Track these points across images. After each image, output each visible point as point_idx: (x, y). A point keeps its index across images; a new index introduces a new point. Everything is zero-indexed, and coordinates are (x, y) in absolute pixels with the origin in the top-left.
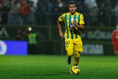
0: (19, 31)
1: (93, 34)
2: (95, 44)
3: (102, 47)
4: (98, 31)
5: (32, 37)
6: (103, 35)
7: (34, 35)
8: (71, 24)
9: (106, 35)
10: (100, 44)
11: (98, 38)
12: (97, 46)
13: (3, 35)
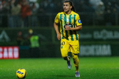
0: (20, 34)
1: (100, 34)
2: (102, 45)
3: (109, 47)
4: (104, 31)
5: (34, 40)
6: (110, 35)
7: (36, 38)
8: (67, 25)
9: (113, 35)
10: (107, 45)
11: (105, 38)
12: (104, 47)
13: (4, 38)
